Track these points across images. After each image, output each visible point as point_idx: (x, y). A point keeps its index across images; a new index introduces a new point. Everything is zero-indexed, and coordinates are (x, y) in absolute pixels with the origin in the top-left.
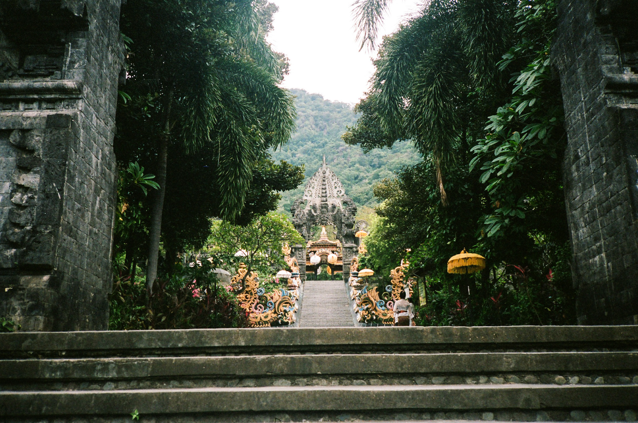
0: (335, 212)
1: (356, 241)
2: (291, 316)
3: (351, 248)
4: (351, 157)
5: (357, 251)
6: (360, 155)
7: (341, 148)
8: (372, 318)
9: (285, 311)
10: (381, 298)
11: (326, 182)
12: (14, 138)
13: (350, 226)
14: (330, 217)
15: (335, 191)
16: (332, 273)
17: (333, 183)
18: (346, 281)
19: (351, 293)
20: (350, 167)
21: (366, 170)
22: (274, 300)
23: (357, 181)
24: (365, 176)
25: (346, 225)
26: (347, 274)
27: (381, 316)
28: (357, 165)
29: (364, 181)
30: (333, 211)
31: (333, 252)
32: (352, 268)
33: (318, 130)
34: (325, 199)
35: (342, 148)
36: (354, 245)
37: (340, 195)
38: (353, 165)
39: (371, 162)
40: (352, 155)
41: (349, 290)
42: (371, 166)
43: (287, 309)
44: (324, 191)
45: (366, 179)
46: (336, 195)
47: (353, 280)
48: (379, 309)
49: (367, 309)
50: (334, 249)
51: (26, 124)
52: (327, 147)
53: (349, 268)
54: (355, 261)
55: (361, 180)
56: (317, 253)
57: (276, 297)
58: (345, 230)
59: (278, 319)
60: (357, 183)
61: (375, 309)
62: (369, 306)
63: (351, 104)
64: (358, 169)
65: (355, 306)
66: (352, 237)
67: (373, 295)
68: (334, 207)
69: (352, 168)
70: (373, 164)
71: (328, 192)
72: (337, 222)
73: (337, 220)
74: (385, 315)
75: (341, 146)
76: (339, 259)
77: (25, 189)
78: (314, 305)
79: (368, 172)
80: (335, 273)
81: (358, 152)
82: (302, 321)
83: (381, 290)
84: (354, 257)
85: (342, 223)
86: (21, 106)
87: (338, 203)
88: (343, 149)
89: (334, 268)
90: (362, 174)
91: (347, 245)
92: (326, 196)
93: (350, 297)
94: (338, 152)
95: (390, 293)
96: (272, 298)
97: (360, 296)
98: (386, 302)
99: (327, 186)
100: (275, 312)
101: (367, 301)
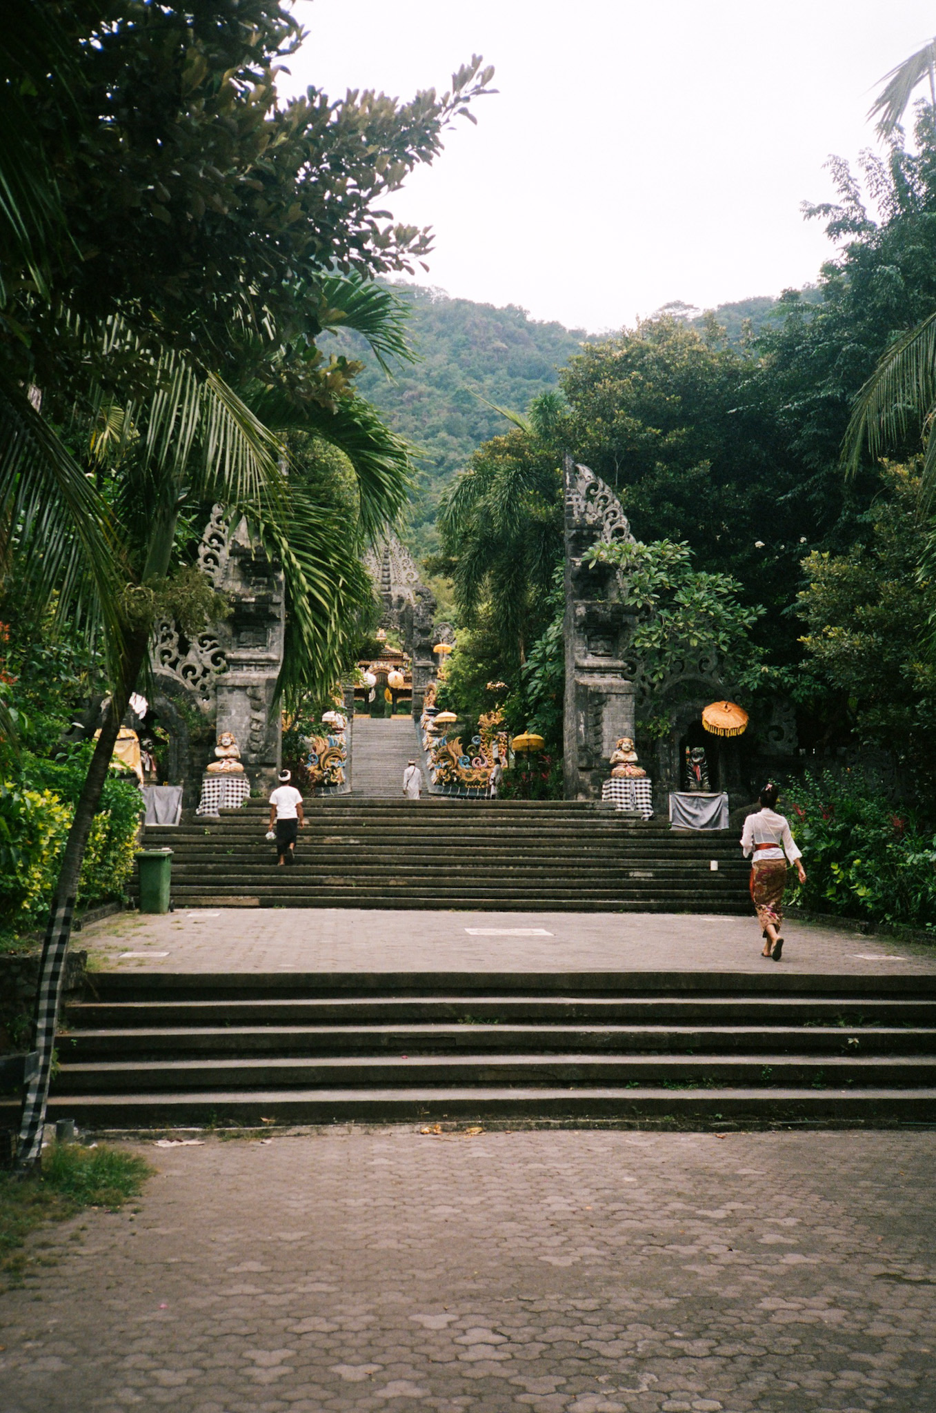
0: (403, 608)
1: (435, 657)
2: (340, 775)
3: (426, 668)
4: (429, 415)
5: (436, 673)
6: (449, 410)
7: (407, 394)
8: (452, 780)
9: (333, 767)
10: (465, 752)
11: (389, 560)
12: (249, 691)
13: (425, 632)
14: (395, 617)
15: (404, 574)
16: (394, 700)
17: (400, 562)
18: (417, 719)
19: (425, 740)
20: (426, 438)
21: (461, 446)
22: (318, 752)
23: (441, 469)
24: (458, 459)
25: (420, 631)
26: (419, 709)
27: (464, 778)
28: (443, 434)
29: (457, 471)
30: (399, 607)
31: (396, 668)
32: (426, 700)
33: (358, 347)
34: (387, 587)
35: (411, 393)
36: (431, 663)
37: (412, 580)
38: (433, 434)
39: (473, 428)
40: (434, 411)
41: (422, 735)
42: (472, 436)
43: (336, 765)
44: (386, 574)
45: (460, 466)
46: (404, 581)
47: (429, 722)
48: (461, 767)
49: (446, 767)
50: (398, 663)
51: (255, 683)
52: (377, 390)
53: (423, 701)
54: (431, 689)
55: (450, 468)
56: (371, 669)
57: (320, 748)
58: (418, 639)
59: (324, 778)
60: (440, 474)
61: (456, 768)
62: (448, 763)
63: (433, 290)
64: (444, 444)
65: (429, 761)
66: (427, 650)
67: (455, 747)
68: (401, 600)
69: (430, 440)
70: (476, 433)
71: (392, 576)
72: (406, 625)
73: (406, 619)
74: (469, 775)
75: (410, 389)
76: (407, 680)
77: (258, 721)
78: (368, 758)
79: (466, 450)
80: (399, 701)
81: (446, 404)
82: (355, 782)
83: (466, 741)
84: (430, 682)
85: (413, 627)
86: (245, 668)
87: (408, 594)
88: (413, 397)
89: (397, 693)
90: (452, 455)
91: (420, 663)
92: (389, 583)
93: (423, 747)
94: (402, 403)
95: (478, 747)
96: (315, 749)
97: (436, 748)
98: (471, 758)
99: (391, 566)
100: (320, 768)
101: (445, 756)
